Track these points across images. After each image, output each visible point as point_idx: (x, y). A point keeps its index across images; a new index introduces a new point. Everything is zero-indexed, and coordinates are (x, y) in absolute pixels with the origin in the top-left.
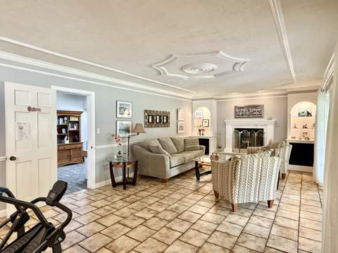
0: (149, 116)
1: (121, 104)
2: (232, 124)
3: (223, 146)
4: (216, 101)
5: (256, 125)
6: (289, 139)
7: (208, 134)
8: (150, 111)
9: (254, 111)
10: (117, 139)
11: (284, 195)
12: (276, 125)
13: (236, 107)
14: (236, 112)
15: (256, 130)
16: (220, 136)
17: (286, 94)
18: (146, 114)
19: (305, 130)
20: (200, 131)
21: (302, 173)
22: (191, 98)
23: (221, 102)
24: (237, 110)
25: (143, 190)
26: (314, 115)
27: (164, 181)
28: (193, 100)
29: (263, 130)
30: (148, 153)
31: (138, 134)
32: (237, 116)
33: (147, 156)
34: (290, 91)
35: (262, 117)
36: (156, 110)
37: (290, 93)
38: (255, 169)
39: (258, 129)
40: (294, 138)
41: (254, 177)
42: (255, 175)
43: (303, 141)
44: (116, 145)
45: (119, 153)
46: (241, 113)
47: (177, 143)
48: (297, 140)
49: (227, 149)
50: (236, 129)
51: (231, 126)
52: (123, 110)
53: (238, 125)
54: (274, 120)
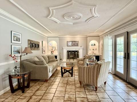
0: (30, 43)
1: (14, 34)
4: (58, 38)
5: (76, 49)
6: (89, 54)
7: (56, 53)
8: (31, 40)
9: (75, 43)
10: (14, 58)
12: (83, 49)
13: (67, 42)
15: (76, 51)
17: (87, 37)
19: (94, 51)
20: (52, 52)
25: (37, 90)
28: (48, 37)
29: (78, 51)
30: (35, 65)
31: (27, 54)
33: (35, 67)
34: (89, 36)
35: (78, 46)
36: (34, 40)
37: (89, 37)
44: (13, 62)
45: (16, 68)
46: (70, 44)
47: (45, 59)
49: (64, 60)
50: (67, 51)
51: (65, 50)
52: (16, 38)
53: (69, 49)
54: (82, 47)
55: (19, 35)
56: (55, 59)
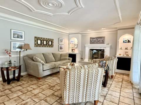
2: (88, 47)
3: (84, 58)
4: (81, 35)
5: (101, 48)
6: (118, 55)
7: (76, 52)
8: (39, 38)
9: (100, 40)
10: (8, 53)
11: (110, 92)
12: (111, 48)
13: (91, 38)
14: (91, 41)
16: (82, 53)
17: (117, 31)
18: (36, 39)
19: (126, 51)
20: (72, 50)
21: (123, 74)
22: (68, 33)
23: (83, 36)
24: (91, 40)
26: (132, 42)
27: (38, 79)
29: (104, 50)
32: (91, 42)
35: (104, 43)
38: (82, 78)
39: (101, 50)
40: (120, 55)
41: (82, 84)
42: (82, 82)
43: (125, 56)
45: (10, 61)
46: (93, 41)
48: (122, 56)
49: (85, 59)
50: (90, 49)
51: (88, 48)
52: (17, 35)
53: (92, 48)
54: (110, 45)
55: (21, 33)
56: (68, 58)
